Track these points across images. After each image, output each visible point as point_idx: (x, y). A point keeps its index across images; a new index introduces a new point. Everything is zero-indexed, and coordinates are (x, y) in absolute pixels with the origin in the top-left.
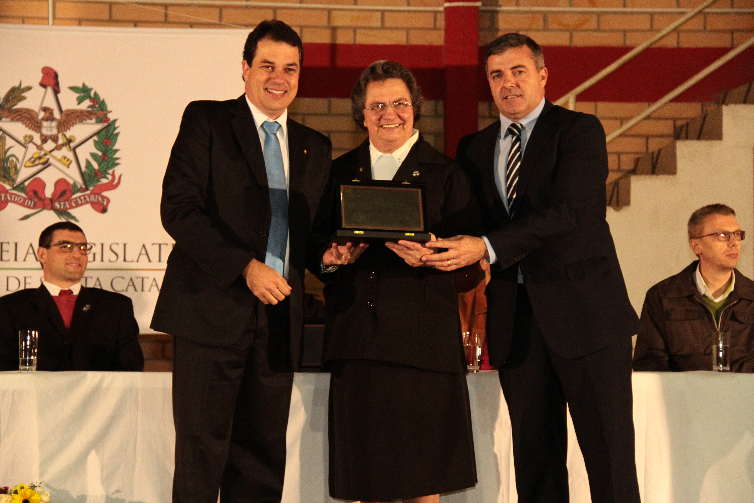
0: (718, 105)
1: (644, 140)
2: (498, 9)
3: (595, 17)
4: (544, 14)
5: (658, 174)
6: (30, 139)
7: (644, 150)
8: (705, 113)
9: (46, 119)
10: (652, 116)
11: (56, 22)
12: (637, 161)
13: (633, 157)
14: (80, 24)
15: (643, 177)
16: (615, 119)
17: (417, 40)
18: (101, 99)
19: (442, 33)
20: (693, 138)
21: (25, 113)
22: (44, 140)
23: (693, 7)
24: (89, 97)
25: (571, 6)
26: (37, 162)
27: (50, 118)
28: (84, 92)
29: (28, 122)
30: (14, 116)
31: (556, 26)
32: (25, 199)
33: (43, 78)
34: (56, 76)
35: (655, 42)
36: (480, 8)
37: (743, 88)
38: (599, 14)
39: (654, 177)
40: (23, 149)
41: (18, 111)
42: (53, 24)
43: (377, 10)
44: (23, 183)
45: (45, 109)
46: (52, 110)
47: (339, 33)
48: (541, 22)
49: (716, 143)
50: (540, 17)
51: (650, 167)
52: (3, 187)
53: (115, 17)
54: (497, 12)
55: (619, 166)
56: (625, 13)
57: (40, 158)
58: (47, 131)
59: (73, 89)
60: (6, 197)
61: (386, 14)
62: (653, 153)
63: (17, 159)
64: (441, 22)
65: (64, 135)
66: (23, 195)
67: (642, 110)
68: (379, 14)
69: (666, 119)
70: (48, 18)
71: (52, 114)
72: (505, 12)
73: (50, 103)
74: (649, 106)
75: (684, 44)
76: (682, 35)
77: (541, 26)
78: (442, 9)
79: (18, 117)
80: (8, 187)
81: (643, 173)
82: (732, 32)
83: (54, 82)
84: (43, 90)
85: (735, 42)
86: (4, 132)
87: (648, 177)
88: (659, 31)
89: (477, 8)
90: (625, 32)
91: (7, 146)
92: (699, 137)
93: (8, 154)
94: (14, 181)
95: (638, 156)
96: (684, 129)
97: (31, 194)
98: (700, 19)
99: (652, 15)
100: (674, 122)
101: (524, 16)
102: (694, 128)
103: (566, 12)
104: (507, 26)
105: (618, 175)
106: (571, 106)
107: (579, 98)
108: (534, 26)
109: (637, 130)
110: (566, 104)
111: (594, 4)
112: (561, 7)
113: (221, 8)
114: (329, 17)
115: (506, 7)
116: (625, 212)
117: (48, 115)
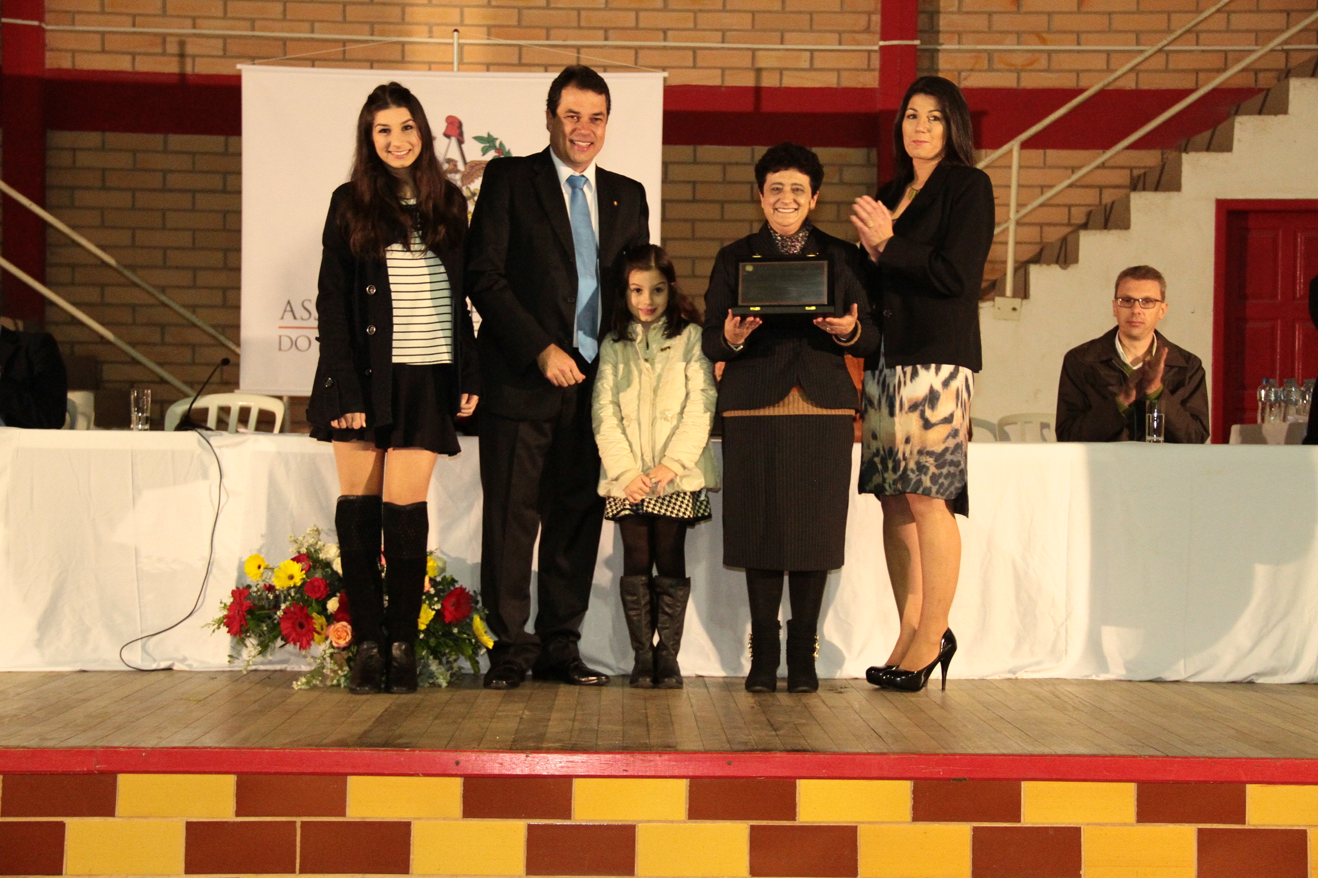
0: (1179, 153)
1: (1098, 190)
2: (939, 48)
3: (1045, 56)
4: (990, 53)
5: (1110, 229)
7: (1097, 202)
8: (1165, 161)
9: (450, 172)
10: (1106, 165)
11: (462, 67)
12: (1089, 214)
13: (1085, 210)
14: (488, 70)
15: (1093, 232)
16: (1066, 168)
17: (849, 81)
18: (508, 150)
19: (877, 74)
20: (1149, 190)
23: (1152, 45)
24: (494, 147)
25: (1018, 44)
27: (454, 171)
28: (489, 142)
31: (1001, 66)
33: (447, 127)
34: (460, 125)
35: (1109, 84)
36: (918, 47)
37: (1207, 134)
38: (1050, 53)
39: (1106, 231)
42: (459, 70)
43: (806, 50)
45: (449, 161)
46: (456, 162)
47: (764, 74)
48: (986, 62)
49: (1174, 194)
50: (985, 55)
51: (1103, 221)
53: (525, 60)
54: (938, 50)
55: (1069, 220)
56: (1078, 52)
59: (478, 139)
61: (816, 54)
62: (1106, 205)
64: (876, 62)
65: (468, 188)
67: (1095, 158)
68: (808, 54)
69: (1122, 168)
70: (452, 63)
71: (455, 166)
72: (945, 50)
73: (454, 154)
74: (1104, 152)
75: (1144, 86)
76: (1141, 75)
77: (986, 66)
78: (876, 48)
81: (1095, 228)
82: (1197, 72)
83: (458, 131)
84: (446, 140)
85: (1200, 83)
87: (1098, 231)
88: (1115, 70)
89: (915, 46)
90: (1078, 73)
92: (1156, 189)
95: (1090, 209)
96: (1142, 177)
98: (1161, 58)
99: (1108, 53)
100: (1131, 171)
101: (968, 55)
102: (1152, 179)
103: (1014, 51)
104: (949, 67)
105: (1067, 230)
106: (1015, 154)
107: (1025, 145)
108: (977, 67)
109: (1088, 180)
110: (1010, 151)
111: (1044, 41)
112: (1008, 45)
113: (637, 49)
114: (753, 57)
115: (947, 45)
116: (1072, 270)
117: (452, 167)
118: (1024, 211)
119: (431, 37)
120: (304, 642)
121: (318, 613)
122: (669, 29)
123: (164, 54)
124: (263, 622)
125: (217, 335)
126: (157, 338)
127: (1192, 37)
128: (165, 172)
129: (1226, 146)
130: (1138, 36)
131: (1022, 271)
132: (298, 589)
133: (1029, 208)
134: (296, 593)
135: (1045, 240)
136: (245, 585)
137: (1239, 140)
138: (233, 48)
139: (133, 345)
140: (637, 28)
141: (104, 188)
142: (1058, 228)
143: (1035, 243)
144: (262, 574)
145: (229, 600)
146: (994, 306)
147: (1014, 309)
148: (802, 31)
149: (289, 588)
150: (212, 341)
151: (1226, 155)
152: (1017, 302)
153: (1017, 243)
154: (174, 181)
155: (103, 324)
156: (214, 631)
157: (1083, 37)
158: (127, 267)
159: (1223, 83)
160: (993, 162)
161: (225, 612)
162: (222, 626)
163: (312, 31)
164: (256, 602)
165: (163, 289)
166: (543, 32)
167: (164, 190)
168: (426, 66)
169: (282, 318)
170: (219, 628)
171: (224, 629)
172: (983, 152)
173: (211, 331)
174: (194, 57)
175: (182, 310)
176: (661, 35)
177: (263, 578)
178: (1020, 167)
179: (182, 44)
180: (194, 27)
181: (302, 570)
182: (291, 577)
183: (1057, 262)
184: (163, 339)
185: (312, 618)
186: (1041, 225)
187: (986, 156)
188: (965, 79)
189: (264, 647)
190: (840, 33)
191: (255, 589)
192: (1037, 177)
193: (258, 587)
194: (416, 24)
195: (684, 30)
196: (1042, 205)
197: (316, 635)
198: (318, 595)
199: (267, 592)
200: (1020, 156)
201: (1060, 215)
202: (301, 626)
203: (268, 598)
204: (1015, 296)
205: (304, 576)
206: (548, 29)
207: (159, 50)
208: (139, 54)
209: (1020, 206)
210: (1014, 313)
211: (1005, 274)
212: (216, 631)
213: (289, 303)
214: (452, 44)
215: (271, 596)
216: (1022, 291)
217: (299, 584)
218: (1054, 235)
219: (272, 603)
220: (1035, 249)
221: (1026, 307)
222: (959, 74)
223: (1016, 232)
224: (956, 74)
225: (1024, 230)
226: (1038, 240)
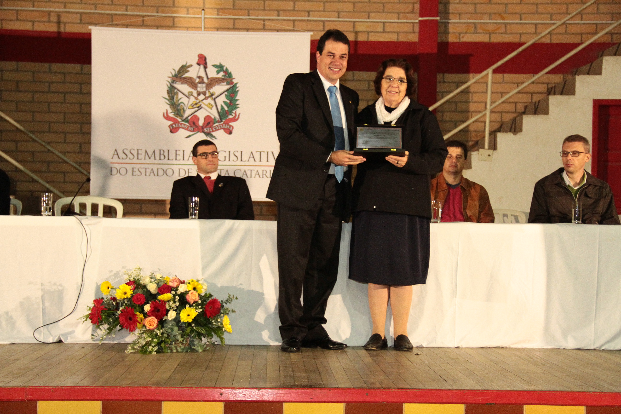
0: (573, 76)
1: (530, 95)
2: (449, 21)
3: (504, 26)
4: (475, 24)
5: (538, 114)
6: (191, 94)
7: (530, 101)
8: (565, 80)
9: (200, 83)
10: (535, 82)
11: (206, 29)
12: (526, 107)
14: (217, 31)
15: (530, 116)
16: (514, 83)
17: (403, 38)
18: (229, 72)
19: (417, 35)
20: (558, 94)
21: (189, 79)
22: (199, 94)
23: (560, 20)
24: (223, 70)
25: (490, 19)
26: (195, 106)
27: (202, 82)
28: (220, 68)
29: (190, 84)
30: (183, 81)
31: (481, 31)
32: (188, 127)
33: (199, 60)
34: (205, 59)
35: (538, 40)
36: (439, 21)
37: (588, 66)
38: (506, 24)
39: (536, 115)
40: (187, 99)
41: (185, 78)
42: (204, 30)
43: (381, 22)
44: (187, 118)
45: (199, 77)
46: (203, 78)
47: (359, 34)
48: (473, 29)
49: (572, 97)
50: (473, 25)
51: (533, 110)
52: (177, 120)
53: (236, 26)
54: (448, 23)
55: (516, 110)
56: (521, 24)
57: (196, 104)
58: (200, 89)
59: (215, 66)
60: (178, 125)
61: (386, 24)
62: (535, 102)
63: (184, 104)
64: (417, 28)
65: (209, 91)
66: (188, 124)
67: (530, 78)
68: (382, 24)
69: (543, 83)
70: (201, 27)
71: (203, 80)
72: (452, 23)
73: (202, 74)
74: (533, 76)
75: (554, 41)
76: (553, 36)
77: (473, 31)
78: (417, 21)
79: (185, 82)
80: (179, 120)
81: (529, 114)
82: (581, 34)
83: (204, 62)
84: (198, 66)
85: (583, 39)
86: (178, 90)
87: (533, 116)
88: (540, 33)
89: (437, 20)
90: (520, 34)
92: (562, 94)
93: (180, 101)
94: (182, 116)
95: (525, 104)
96: (553, 89)
97: (192, 124)
98: (564, 27)
99: (536, 24)
100: (548, 85)
101: (463, 25)
102: (559, 89)
103: (487, 23)
104: (454, 31)
105: (515, 115)
106: (490, 76)
107: (495, 71)
108: (469, 31)
109: (526, 90)
110: (487, 74)
111: (503, 19)
112: (485, 20)
113: (294, 21)
114: (354, 25)
115: (453, 20)
116: (519, 135)
117: (201, 80)
118: (494, 105)
119: (188, 14)
120: (132, 327)
121: (140, 313)
122: (311, 11)
123: (49, 21)
124: (110, 317)
125: (78, 167)
126: (45, 169)
127: (579, 16)
128: (50, 83)
129: (599, 72)
130: (551, 16)
131: (493, 136)
132: (129, 299)
133: (497, 103)
134: (128, 302)
135: (503, 120)
136: (101, 298)
137: (605, 69)
138: (86, 19)
139: (33, 172)
140: (294, 10)
141: (18, 90)
142: (510, 114)
143: (499, 122)
144: (110, 291)
145: (92, 305)
146: (479, 153)
147: (489, 155)
148: (379, 12)
149: (124, 299)
150: (75, 170)
151: (598, 77)
152: (491, 152)
153: (491, 122)
154: (54, 87)
155: (17, 161)
156: (84, 322)
157: (523, 16)
158: (31, 132)
159: (596, 40)
160: (479, 80)
161: (90, 312)
162: (88, 319)
163: (127, 11)
164: (107, 306)
165: (49, 143)
166: (246, 12)
167: (50, 92)
168: (186, 29)
169: (112, 158)
170: (86, 320)
171: (89, 321)
172: (471, 75)
173: (74, 165)
174: (65, 23)
175: (60, 155)
176: (307, 14)
177: (110, 294)
178: (493, 83)
179: (59, 16)
180: (65, 7)
181: (131, 290)
182: (125, 293)
183: (510, 131)
184: (48, 168)
185: (136, 315)
186: (501, 113)
187: (473, 78)
188: (463, 37)
189: (110, 330)
190: (398, 13)
191: (106, 300)
192: (500, 88)
193: (108, 298)
194: (181, 7)
195: (319, 11)
196: (504, 102)
197: (138, 324)
198: (139, 303)
199: (112, 301)
200: (492, 77)
201: (510, 107)
202: (130, 319)
203: (113, 304)
204: (489, 148)
205: (132, 293)
206: (248, 10)
207: (46, 19)
208: (36, 21)
209: (492, 102)
210: (489, 157)
211: (484, 137)
212: (85, 321)
213: (116, 150)
214: (201, 18)
215: (114, 303)
216: (494, 146)
217: (129, 296)
218: (508, 118)
219: (115, 307)
220: (498, 125)
221: (496, 154)
222: (460, 35)
223: (490, 116)
224: (458, 35)
225: (493, 115)
226: (500, 120)
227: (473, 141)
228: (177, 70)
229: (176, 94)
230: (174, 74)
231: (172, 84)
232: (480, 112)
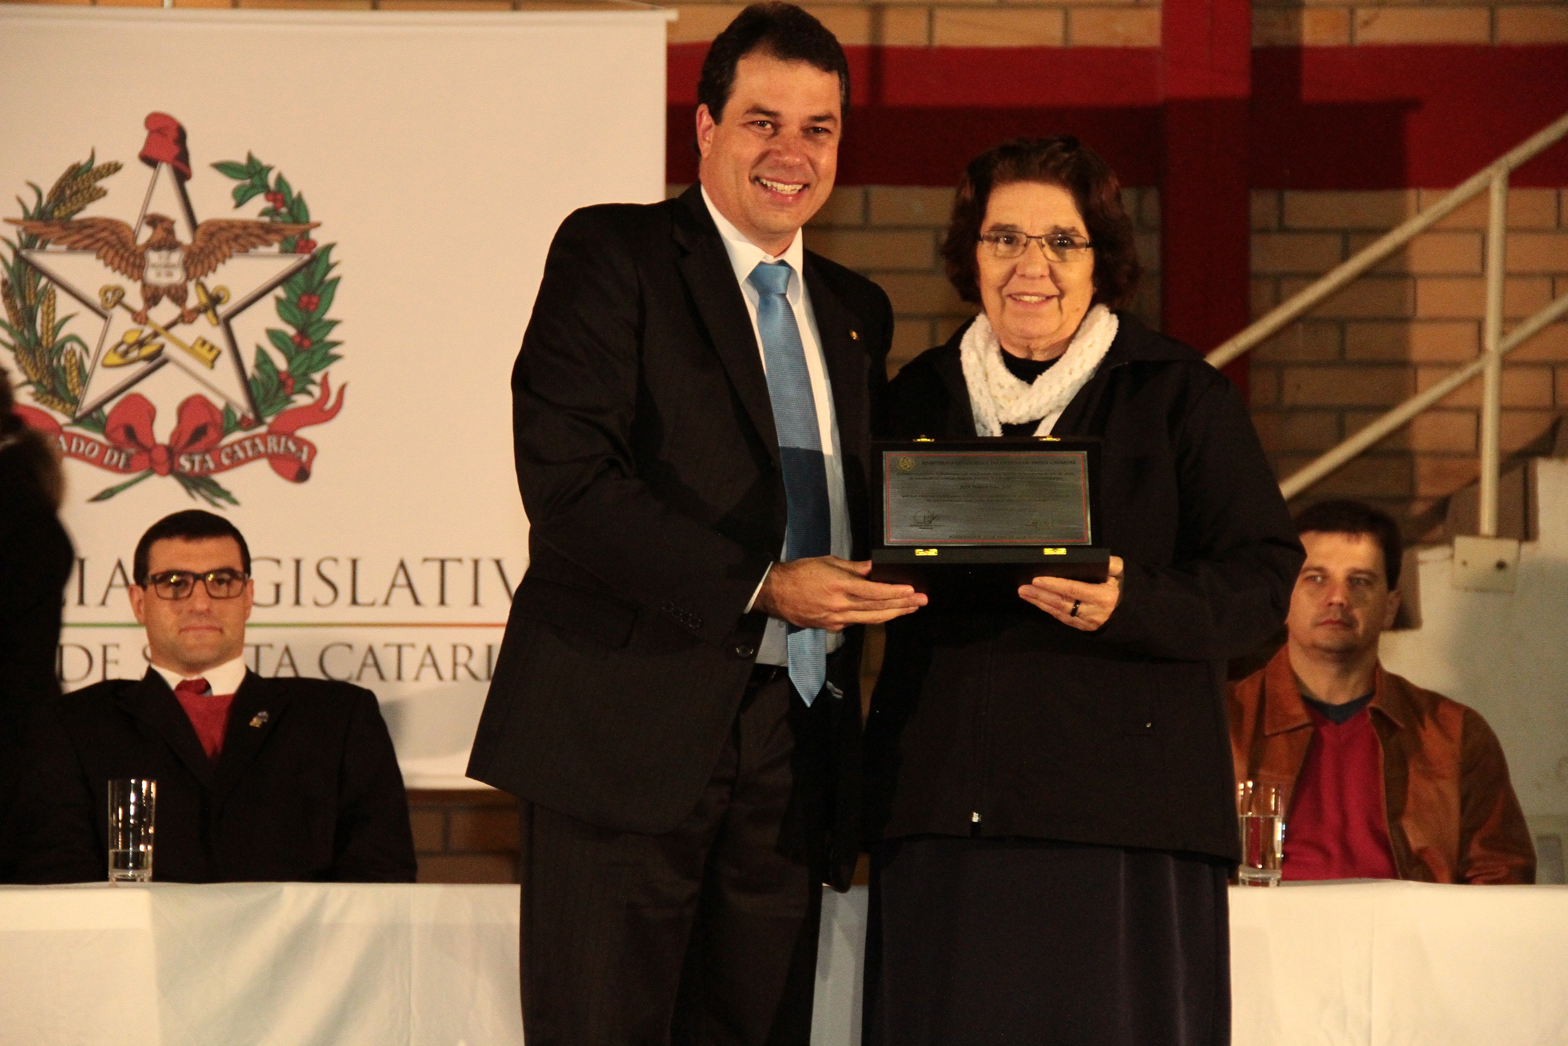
6: (117, 297)
9: (156, 245)
11: (179, 1)
14: (236, 4)
17: (1090, 33)
18: (295, 194)
19: (1156, 15)
21: (104, 229)
22: (152, 297)
24: (265, 188)
26: (134, 354)
27: (166, 242)
28: (251, 176)
29: (111, 253)
30: (75, 238)
32: (104, 449)
33: (148, 142)
34: (181, 136)
40: (99, 322)
41: (86, 225)
42: (174, 5)
44: (99, 406)
45: (154, 221)
46: (172, 223)
47: (891, 18)
52: (52, 420)
57: (141, 344)
58: (159, 275)
59: (225, 168)
63: (86, 349)
65: (202, 286)
66: (100, 438)
71: (170, 231)
73: (167, 204)
79: (87, 242)
80: (62, 419)
83: (175, 150)
84: (147, 171)
86: (53, 279)
91: (59, 315)
93: (63, 333)
94: (76, 402)
97: (121, 435)
106: (1496, 198)
107: (1519, 177)
110: (1483, 194)
117: (161, 234)
118: (1518, 334)
131: (1517, 474)
133: (1533, 325)
143: (1543, 409)
146: (1452, 557)
147: (1501, 564)
152: (1507, 549)
153: (1504, 409)
160: (1444, 217)
172: (1411, 195)
178: (1508, 230)
186: (1555, 367)
187: (1419, 211)
188: (1366, 23)
192: (1544, 252)
200: (1507, 204)
204: (1501, 532)
209: (1509, 321)
210: (1501, 575)
211: (1476, 480)
216: (1521, 522)
220: (1543, 422)
221: (1531, 560)
222: (1352, 12)
223: (1501, 384)
224: (1344, 12)
225: (1516, 377)
226: (1547, 401)
227: (1426, 499)
228: (47, 188)
229: (48, 297)
230: (31, 204)
231: (24, 253)
232: (1456, 365)
